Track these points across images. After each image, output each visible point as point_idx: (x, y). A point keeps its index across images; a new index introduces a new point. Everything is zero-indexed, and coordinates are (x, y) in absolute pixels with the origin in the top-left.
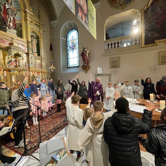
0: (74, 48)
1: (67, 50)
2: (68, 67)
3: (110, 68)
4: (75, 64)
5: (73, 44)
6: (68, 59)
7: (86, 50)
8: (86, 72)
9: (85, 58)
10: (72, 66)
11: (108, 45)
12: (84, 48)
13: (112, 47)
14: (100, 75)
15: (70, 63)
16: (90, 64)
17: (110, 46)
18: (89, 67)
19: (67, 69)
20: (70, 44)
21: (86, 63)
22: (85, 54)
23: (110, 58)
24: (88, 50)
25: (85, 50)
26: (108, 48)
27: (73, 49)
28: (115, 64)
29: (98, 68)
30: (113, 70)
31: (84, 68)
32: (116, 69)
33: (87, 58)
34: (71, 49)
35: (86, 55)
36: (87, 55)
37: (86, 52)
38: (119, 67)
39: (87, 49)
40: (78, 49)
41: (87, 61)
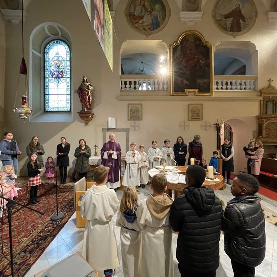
0: (60, 76)
1: (44, 78)
2: (46, 112)
3: (129, 120)
4: (62, 106)
5: (59, 68)
6: (45, 94)
7: (87, 84)
8: (87, 124)
9: (86, 97)
10: (56, 110)
11: (126, 83)
12: (84, 81)
13: (130, 87)
14: (112, 130)
15: (50, 104)
16: (94, 111)
17: (128, 86)
18: (93, 114)
19: (42, 114)
20: (52, 68)
21: (87, 107)
22: (87, 91)
23: (129, 104)
24: (91, 86)
25: (85, 85)
26: (126, 87)
27: (59, 78)
28: (136, 115)
29: (109, 118)
30: (132, 123)
31: (83, 115)
32: (137, 123)
33: (89, 98)
34: (54, 76)
35: (88, 93)
36: (90, 93)
37: (88, 89)
38: (141, 120)
39: (89, 83)
40: (68, 80)
41: (90, 105)
